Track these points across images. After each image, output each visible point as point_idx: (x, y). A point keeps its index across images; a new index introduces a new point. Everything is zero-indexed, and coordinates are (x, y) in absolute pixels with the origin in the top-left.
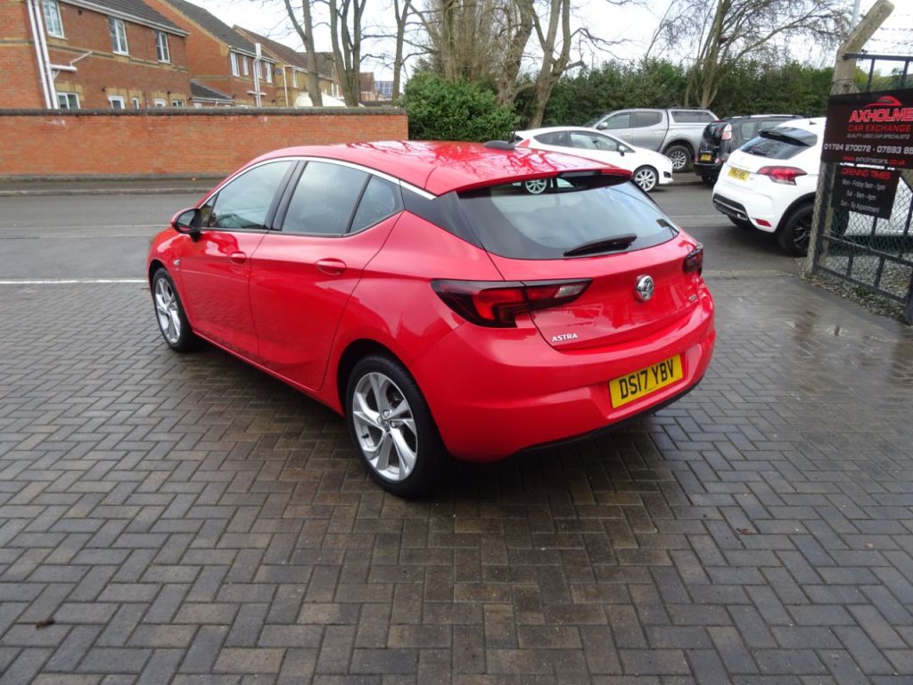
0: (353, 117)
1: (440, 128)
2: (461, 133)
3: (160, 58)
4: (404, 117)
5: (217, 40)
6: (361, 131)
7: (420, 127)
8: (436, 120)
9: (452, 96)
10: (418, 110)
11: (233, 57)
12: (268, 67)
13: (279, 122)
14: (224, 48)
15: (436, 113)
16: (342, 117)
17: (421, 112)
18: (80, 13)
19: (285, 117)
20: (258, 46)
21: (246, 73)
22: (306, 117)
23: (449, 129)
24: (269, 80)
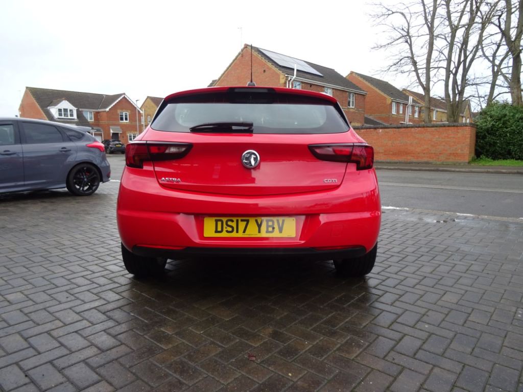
0: (433, 129)
1: (500, 135)
2: (516, 138)
3: (349, 105)
4: (468, 128)
5: (385, 96)
6: (437, 136)
7: (485, 135)
8: (497, 130)
9: (512, 114)
10: (485, 124)
11: (394, 105)
12: (417, 109)
13: (387, 132)
14: (389, 99)
15: (498, 125)
16: (425, 128)
17: (486, 125)
18: (311, 86)
19: (392, 129)
20: (411, 98)
21: (401, 112)
22: (404, 129)
23: (507, 136)
24: (416, 115)
